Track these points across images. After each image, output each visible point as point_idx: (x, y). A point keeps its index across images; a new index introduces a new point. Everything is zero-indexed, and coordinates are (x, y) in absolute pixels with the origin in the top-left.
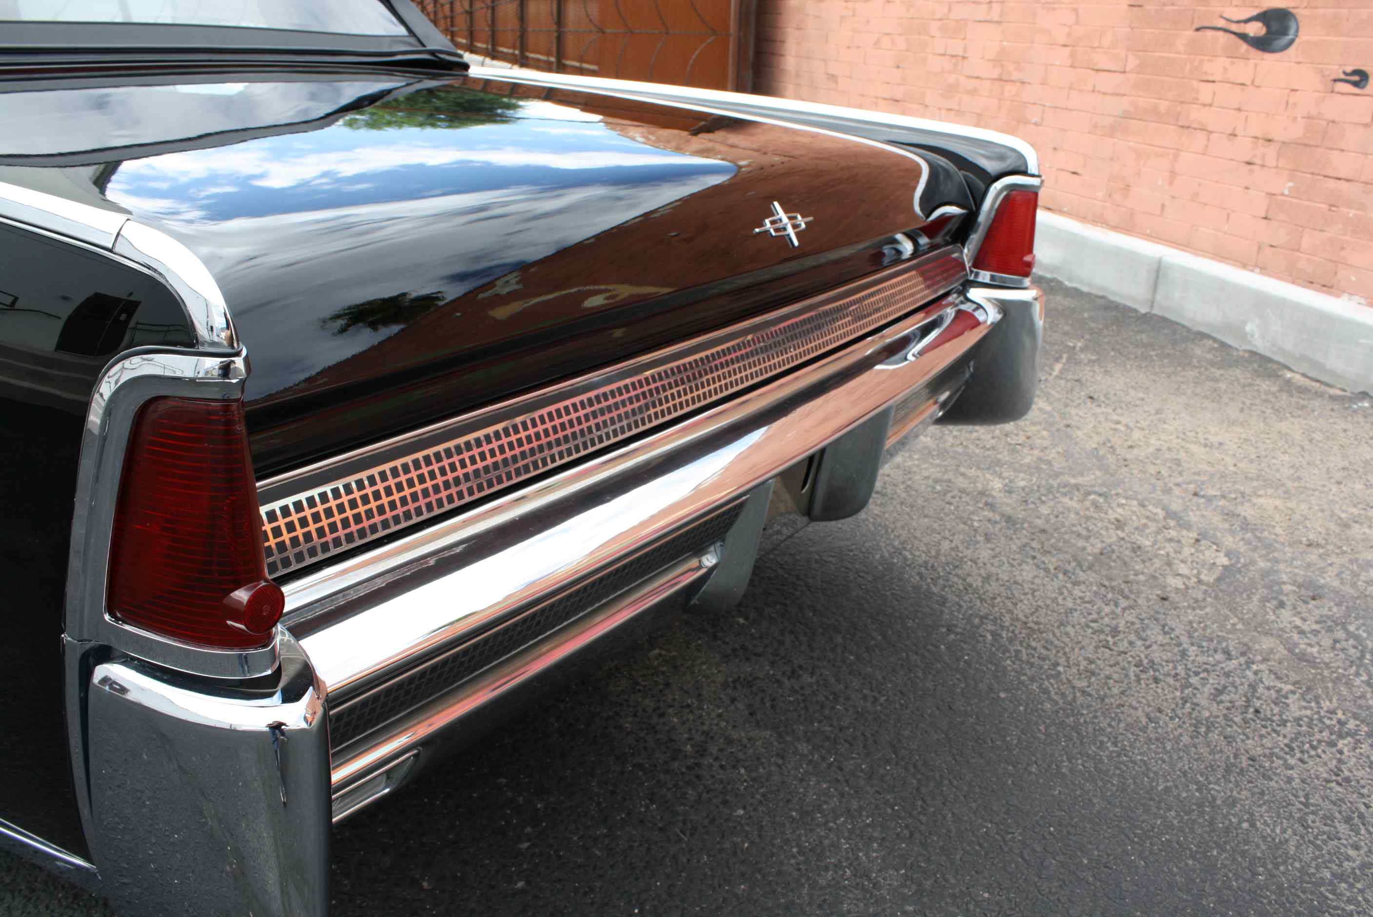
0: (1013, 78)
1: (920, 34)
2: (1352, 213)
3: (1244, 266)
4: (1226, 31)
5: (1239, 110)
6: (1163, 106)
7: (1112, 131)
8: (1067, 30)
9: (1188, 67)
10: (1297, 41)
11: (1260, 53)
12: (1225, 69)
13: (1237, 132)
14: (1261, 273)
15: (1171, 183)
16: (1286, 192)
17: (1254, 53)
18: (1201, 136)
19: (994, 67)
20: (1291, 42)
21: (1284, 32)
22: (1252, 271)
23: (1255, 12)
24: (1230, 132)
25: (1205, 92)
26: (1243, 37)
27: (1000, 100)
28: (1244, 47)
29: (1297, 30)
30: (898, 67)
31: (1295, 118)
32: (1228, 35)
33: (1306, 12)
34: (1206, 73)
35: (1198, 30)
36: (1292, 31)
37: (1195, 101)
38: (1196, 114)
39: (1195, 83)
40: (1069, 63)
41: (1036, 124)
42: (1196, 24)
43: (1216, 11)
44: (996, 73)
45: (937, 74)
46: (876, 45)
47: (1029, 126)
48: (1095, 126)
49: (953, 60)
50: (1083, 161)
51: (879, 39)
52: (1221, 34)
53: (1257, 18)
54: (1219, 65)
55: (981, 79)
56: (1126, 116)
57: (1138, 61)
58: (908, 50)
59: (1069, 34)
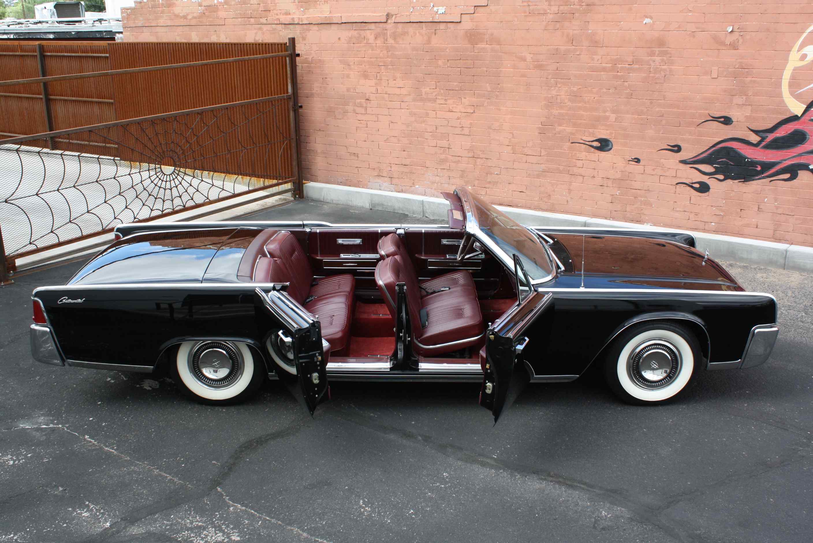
0: (481, 157)
1: (418, 138)
2: (643, 199)
3: (606, 218)
4: (584, 144)
5: (595, 169)
6: (561, 168)
7: (538, 176)
9: (570, 155)
10: (613, 148)
11: (599, 152)
12: (586, 156)
13: (595, 176)
14: (613, 220)
15: (570, 193)
16: (618, 194)
17: (596, 151)
18: (580, 178)
19: (468, 152)
20: (611, 149)
21: (608, 145)
22: (609, 219)
23: (595, 139)
24: (592, 176)
25: (579, 163)
26: (592, 146)
27: (474, 165)
28: (593, 149)
30: (404, 151)
31: (617, 172)
32: (585, 146)
33: (614, 140)
34: (578, 157)
35: (572, 143)
36: (611, 145)
37: (575, 166)
38: (576, 170)
39: (574, 160)
40: (512, 152)
41: (497, 174)
42: (571, 141)
43: (579, 137)
44: (471, 155)
45: (432, 154)
46: (386, 141)
47: (493, 175)
48: (529, 175)
49: (442, 149)
50: (525, 188)
51: (388, 138)
52: (583, 145)
53: (596, 141)
54: (583, 155)
55: (462, 157)
56: (544, 171)
57: (546, 153)
58: (410, 144)
59: (509, 142)
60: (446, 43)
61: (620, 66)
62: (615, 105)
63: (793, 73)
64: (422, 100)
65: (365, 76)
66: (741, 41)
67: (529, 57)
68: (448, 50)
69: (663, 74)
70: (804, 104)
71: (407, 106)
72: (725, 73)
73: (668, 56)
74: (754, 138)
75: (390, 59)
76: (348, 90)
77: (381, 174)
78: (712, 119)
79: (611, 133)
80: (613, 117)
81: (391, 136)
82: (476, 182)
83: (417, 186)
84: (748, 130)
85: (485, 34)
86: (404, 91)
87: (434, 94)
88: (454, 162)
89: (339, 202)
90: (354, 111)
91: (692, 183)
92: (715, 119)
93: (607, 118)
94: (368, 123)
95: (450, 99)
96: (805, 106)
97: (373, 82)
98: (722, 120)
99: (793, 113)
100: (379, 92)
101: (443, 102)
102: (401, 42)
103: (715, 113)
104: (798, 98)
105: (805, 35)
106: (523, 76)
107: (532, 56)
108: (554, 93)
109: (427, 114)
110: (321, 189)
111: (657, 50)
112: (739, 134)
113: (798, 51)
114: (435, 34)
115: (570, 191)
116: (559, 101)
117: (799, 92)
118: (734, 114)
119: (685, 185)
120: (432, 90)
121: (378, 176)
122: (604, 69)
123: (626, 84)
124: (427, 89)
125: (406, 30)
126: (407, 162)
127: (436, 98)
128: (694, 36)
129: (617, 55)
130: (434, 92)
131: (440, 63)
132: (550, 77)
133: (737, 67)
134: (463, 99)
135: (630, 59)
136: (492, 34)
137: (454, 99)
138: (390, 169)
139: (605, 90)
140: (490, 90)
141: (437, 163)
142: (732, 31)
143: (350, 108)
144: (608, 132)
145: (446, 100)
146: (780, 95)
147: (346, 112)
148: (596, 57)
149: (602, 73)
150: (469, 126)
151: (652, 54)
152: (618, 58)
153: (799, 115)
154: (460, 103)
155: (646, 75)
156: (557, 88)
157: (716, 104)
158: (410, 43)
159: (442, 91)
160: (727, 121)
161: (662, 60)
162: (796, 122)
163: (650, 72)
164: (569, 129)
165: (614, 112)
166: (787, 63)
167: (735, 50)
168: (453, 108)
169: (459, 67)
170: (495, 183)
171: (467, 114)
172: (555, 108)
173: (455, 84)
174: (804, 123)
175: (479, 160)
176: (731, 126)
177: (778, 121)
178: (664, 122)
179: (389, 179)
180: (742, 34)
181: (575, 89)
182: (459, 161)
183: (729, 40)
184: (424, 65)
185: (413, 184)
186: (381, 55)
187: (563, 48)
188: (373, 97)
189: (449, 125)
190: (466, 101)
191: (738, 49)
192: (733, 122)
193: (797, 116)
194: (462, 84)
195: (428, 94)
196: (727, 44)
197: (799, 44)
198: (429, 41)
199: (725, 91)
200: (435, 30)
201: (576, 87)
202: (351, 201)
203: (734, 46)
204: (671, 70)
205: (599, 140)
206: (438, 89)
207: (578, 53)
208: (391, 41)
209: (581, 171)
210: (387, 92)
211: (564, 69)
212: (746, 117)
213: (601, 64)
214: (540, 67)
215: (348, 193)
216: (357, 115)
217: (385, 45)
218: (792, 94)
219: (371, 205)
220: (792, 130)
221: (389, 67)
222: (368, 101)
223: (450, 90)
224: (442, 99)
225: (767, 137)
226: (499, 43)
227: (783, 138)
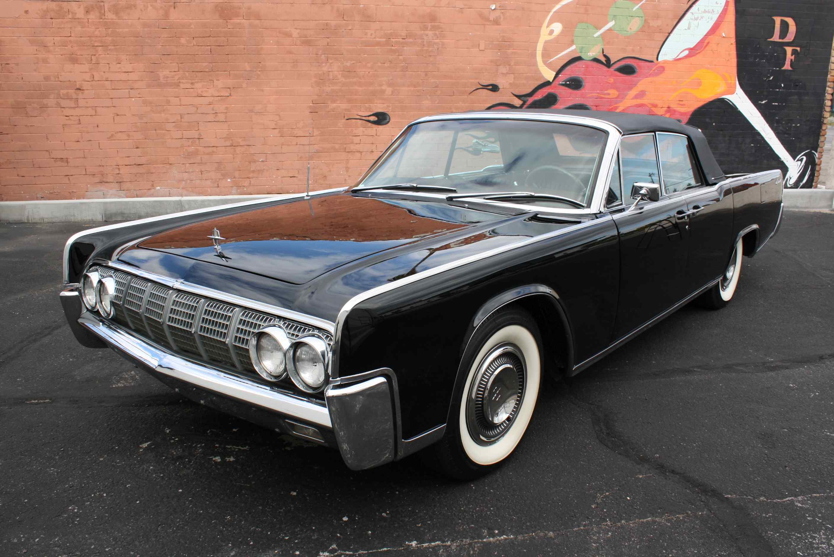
0: (241, 144)
1: (156, 130)
4: (361, 119)
5: (373, 144)
6: (337, 146)
7: (311, 158)
8: (275, 122)
9: (346, 132)
10: (391, 121)
11: (377, 126)
12: (363, 132)
13: (374, 150)
15: (347, 171)
17: (374, 126)
18: (358, 155)
19: (225, 141)
20: (389, 122)
21: (385, 119)
23: (372, 113)
24: (371, 151)
25: (356, 140)
26: (369, 121)
27: (233, 155)
28: (370, 124)
29: (390, 118)
30: (137, 148)
32: (361, 121)
33: (391, 113)
34: (355, 133)
35: (347, 119)
36: (388, 119)
37: (352, 143)
38: (353, 147)
39: (351, 137)
40: (279, 135)
41: (262, 161)
42: (346, 118)
43: (355, 113)
44: (228, 143)
45: (177, 148)
46: (111, 138)
47: (257, 163)
48: (301, 158)
49: (191, 140)
50: (297, 172)
51: (112, 135)
52: (359, 120)
53: (373, 115)
54: (360, 131)
55: (217, 147)
56: (318, 152)
57: (320, 132)
58: (146, 139)
59: (276, 124)
60: (190, 18)
61: (394, 40)
62: (391, 78)
63: (544, 45)
64: (160, 85)
65: (74, 60)
66: (502, 17)
67: (295, 33)
68: (192, 26)
69: (436, 47)
70: (554, 71)
71: (139, 93)
72: (491, 46)
73: (440, 30)
74: (517, 102)
75: (110, 38)
76: (47, 78)
77: (105, 180)
78: (481, 87)
79: (389, 106)
80: (389, 90)
81: (118, 132)
82: (237, 174)
83: (159, 188)
84: (512, 95)
85: (240, 8)
86: (132, 76)
87: (176, 78)
88: (208, 154)
89: (54, 220)
90: (58, 105)
91: (468, 147)
92: (485, 87)
93: (383, 92)
94: (81, 118)
95: (198, 82)
96: (555, 73)
97: (86, 67)
98: (491, 87)
99: (545, 79)
100: (96, 79)
101: (189, 86)
102: (126, 18)
103: (484, 81)
104: (549, 66)
105: (551, 14)
106: (290, 52)
107: (298, 31)
108: (325, 69)
109: (168, 102)
110: (23, 207)
111: (429, 25)
112: (505, 100)
113: (547, 27)
114: (175, 8)
115: (347, 169)
116: (331, 77)
117: (550, 61)
118: (501, 82)
119: (461, 150)
120: (175, 73)
121: (100, 182)
122: (378, 44)
123: (401, 57)
124: (166, 72)
125: (133, 3)
126: (143, 160)
127: (180, 82)
128: (462, 13)
129: (391, 30)
130: (175, 75)
131: (183, 41)
132: (320, 53)
133: (500, 40)
134: (215, 81)
135: (404, 33)
136: (249, 8)
137: (204, 82)
138: (118, 172)
139: (380, 64)
140: (250, 70)
141: (185, 158)
142: (495, 9)
143: (51, 101)
144: (385, 105)
145: (192, 83)
146: (535, 64)
147: (43, 107)
148: (369, 32)
149: (377, 47)
150: (225, 111)
151: (425, 28)
152: (391, 32)
153: (551, 81)
154: (212, 86)
155: (420, 48)
156: (328, 64)
157: (485, 74)
158: (139, 19)
159: (187, 74)
160: (494, 88)
161: (435, 34)
162: (549, 87)
163: (424, 45)
164: (344, 106)
165: (390, 85)
166: (539, 37)
167: (498, 25)
168: (202, 92)
169: (208, 45)
170: (261, 171)
171: (221, 97)
172: (327, 84)
173: (205, 64)
174: (555, 87)
175: (238, 149)
176: (498, 92)
177: (536, 86)
178: (439, 92)
179: (117, 185)
180: (503, 11)
181: (348, 64)
182: (213, 152)
183: (492, 17)
184: (161, 44)
185: (153, 185)
186: (97, 33)
187: (333, 23)
188: (85, 86)
189: (199, 112)
190: (219, 84)
191: (500, 25)
192: (499, 89)
193: (549, 82)
194: (213, 64)
195: (168, 77)
196: (491, 20)
197: (547, 22)
198: (167, 15)
199: (492, 61)
200: (175, 3)
201: (349, 62)
202: (74, 215)
203: (496, 22)
204: (443, 44)
205: (375, 115)
206: (181, 72)
207: (350, 28)
208: (110, 16)
209: (357, 147)
210: (108, 78)
211: (335, 44)
212: (510, 84)
213: (375, 38)
214: (307, 43)
215: (67, 207)
216: (62, 109)
217: (102, 20)
218: (545, 63)
219: (105, 216)
220: (547, 93)
221: (110, 47)
222: (79, 91)
223: (197, 72)
224: (187, 83)
225: (528, 100)
226: (258, 17)
227: (540, 101)
